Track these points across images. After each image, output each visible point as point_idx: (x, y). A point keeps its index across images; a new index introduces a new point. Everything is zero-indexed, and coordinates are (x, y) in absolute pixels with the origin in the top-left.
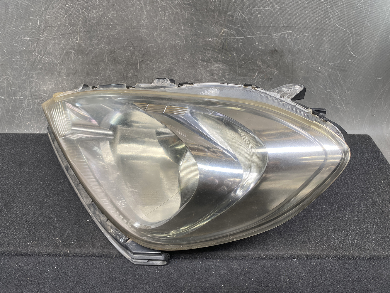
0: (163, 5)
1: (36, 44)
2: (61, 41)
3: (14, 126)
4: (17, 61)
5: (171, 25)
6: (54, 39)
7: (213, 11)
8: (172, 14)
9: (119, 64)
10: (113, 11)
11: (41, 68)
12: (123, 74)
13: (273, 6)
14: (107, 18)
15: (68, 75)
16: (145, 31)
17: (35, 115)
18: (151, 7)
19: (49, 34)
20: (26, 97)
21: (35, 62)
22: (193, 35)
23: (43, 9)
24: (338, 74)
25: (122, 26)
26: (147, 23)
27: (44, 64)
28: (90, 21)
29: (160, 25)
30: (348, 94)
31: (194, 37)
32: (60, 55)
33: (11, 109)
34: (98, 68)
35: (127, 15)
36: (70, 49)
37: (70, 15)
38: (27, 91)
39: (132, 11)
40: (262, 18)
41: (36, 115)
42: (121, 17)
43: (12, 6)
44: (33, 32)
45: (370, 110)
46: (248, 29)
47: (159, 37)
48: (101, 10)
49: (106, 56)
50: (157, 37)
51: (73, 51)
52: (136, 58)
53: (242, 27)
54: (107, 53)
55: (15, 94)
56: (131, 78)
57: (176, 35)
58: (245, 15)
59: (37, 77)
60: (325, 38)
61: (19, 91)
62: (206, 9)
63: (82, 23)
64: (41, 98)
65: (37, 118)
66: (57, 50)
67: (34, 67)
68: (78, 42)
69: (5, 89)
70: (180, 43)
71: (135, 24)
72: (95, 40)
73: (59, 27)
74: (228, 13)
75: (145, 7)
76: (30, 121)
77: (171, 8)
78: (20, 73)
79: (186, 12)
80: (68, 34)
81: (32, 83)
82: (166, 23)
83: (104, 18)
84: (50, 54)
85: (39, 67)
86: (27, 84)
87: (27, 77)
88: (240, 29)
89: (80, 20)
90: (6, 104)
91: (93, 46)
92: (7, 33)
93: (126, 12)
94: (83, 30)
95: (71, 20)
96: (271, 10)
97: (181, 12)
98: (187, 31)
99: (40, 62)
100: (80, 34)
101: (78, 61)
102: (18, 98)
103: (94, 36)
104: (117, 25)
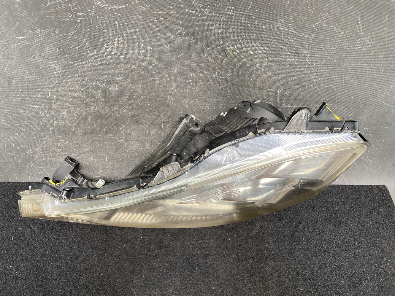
0: (195, 78)
1: (47, 111)
2: (76, 109)
3: (24, 175)
4: (25, 125)
5: (201, 94)
6: (68, 107)
7: (251, 88)
8: (204, 86)
9: (142, 124)
10: (138, 84)
11: (53, 130)
12: (146, 132)
13: (319, 85)
14: (130, 90)
15: (85, 134)
16: (172, 99)
17: (47, 165)
18: (181, 79)
19: (62, 104)
20: (38, 152)
21: (46, 125)
22: (224, 103)
23: (55, 83)
24: (370, 136)
25: (148, 96)
26: (175, 92)
27: (56, 127)
28: (110, 93)
29: (189, 94)
30: (375, 150)
31: (226, 104)
32: (76, 120)
33: (20, 162)
34: (118, 128)
35: (153, 87)
36: (87, 115)
37: (88, 88)
38: (38, 148)
39: (160, 83)
40: (305, 94)
41: (49, 166)
42: (146, 89)
43: (16, 79)
44: (43, 102)
45: (392, 162)
46: (287, 102)
47: (187, 103)
48: (124, 84)
49: (127, 119)
50: (185, 103)
51: (91, 117)
52: (160, 119)
53: (281, 99)
54: (129, 117)
55: (24, 150)
56: (153, 135)
57: (206, 101)
58: (287, 91)
59: (49, 136)
60: (366, 111)
61: (29, 148)
62: (244, 85)
63: (101, 95)
64: (54, 152)
65: (50, 168)
66: (72, 116)
67: (45, 129)
68: (96, 109)
69: (13, 147)
70: (209, 108)
71: (161, 94)
72: (116, 107)
73: (74, 98)
74: (269, 90)
75: (174, 79)
76: (43, 171)
77: (203, 80)
78: (29, 135)
79: (220, 85)
80: (84, 103)
81: (43, 141)
82: (196, 92)
83: (127, 91)
84: (63, 119)
85: (51, 129)
86: (38, 143)
87: (37, 137)
88: (278, 101)
89: (100, 92)
90: (15, 159)
91: (113, 112)
92: (12, 102)
93: (152, 84)
94: (102, 100)
95: (89, 93)
96: (316, 89)
97: (215, 84)
98: (218, 99)
99: (51, 125)
100: (98, 103)
101: (96, 124)
102: (28, 153)
103: (115, 105)
104: (141, 95)
